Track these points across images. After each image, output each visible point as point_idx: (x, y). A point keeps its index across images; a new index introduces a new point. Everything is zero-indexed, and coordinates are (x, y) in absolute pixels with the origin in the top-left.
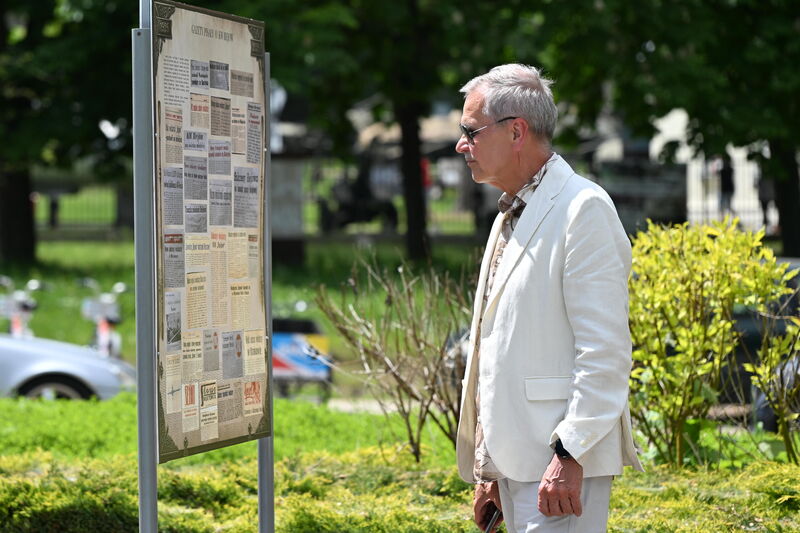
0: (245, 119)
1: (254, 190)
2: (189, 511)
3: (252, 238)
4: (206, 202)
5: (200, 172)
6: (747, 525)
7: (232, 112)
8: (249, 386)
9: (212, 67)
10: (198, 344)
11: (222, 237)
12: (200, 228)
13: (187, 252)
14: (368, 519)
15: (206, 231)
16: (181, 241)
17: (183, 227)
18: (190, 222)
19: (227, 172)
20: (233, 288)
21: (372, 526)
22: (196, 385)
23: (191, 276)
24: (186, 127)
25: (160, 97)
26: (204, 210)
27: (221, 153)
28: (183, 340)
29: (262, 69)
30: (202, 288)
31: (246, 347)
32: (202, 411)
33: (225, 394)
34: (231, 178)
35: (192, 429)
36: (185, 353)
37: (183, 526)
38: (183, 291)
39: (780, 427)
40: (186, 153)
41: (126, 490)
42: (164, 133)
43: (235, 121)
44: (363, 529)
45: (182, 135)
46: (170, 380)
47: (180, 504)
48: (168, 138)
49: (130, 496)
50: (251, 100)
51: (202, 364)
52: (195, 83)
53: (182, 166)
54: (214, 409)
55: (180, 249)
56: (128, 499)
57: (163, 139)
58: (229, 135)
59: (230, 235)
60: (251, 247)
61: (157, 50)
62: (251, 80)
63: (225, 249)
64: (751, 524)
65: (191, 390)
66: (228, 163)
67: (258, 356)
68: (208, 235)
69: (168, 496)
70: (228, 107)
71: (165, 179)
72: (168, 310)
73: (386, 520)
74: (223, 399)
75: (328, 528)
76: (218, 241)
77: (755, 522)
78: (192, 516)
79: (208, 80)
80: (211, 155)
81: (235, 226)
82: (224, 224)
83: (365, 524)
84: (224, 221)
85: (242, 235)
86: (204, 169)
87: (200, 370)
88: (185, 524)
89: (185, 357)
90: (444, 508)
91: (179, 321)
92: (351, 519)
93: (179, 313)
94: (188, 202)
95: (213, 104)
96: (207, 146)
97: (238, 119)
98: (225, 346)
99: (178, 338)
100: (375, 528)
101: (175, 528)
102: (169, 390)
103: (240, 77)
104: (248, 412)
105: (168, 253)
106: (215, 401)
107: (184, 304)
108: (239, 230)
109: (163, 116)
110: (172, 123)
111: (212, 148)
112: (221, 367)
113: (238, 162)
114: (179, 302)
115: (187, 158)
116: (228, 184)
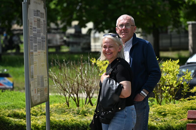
0: (43, 24)
1: (45, 41)
2: (19, 120)
3: (45, 53)
4: (37, 44)
5: (36, 37)
6: (156, 120)
7: (41, 22)
8: (45, 89)
9: (37, 11)
10: (36, 79)
11: (40, 52)
12: (36, 51)
13: (34, 56)
14: (65, 121)
15: (37, 51)
16: (33, 54)
17: (33, 50)
18: (34, 49)
19: (40, 37)
20: (42, 65)
21: (66, 122)
22: (36, 89)
23: (35, 62)
24: (33, 26)
25: (29, 19)
26: (36, 46)
27: (39, 32)
28: (34, 78)
29: (46, 12)
30: (36, 65)
31: (44, 79)
32: (37, 95)
33: (41, 91)
34: (41, 38)
35: (36, 99)
36: (34, 81)
37: (18, 124)
38: (33, 66)
39: (156, 97)
40: (33, 32)
41: (4, 115)
42: (29, 28)
43: (41, 24)
44: (63, 123)
45: (33, 28)
46: (32, 88)
47: (16, 118)
48: (30, 29)
49: (5, 117)
50: (44, 19)
51: (37, 84)
52: (34, 15)
53: (33, 35)
54: (39, 95)
55: (33, 56)
56: (4, 117)
57: (29, 29)
58: (40, 28)
59: (41, 52)
60: (45, 55)
61: (28, 7)
62: (44, 14)
63: (40, 56)
64: (157, 120)
65: (35, 90)
66: (40, 34)
67: (46, 82)
68: (37, 52)
69: (13, 116)
70: (40, 21)
71: (30, 39)
72: (31, 71)
73: (69, 121)
74: (41, 92)
75: (55, 123)
76: (39, 54)
77: (158, 119)
78: (20, 121)
79: (36, 14)
80: (37, 33)
81: (42, 50)
82: (40, 50)
83: (64, 122)
84: (40, 49)
85: (43, 52)
86: (36, 36)
87: (37, 85)
88: (19, 123)
89: (34, 82)
90: (82, 118)
91: (33, 73)
92: (60, 121)
93: (33, 71)
94: (34, 44)
95: (38, 20)
96: (37, 30)
97: (42, 24)
98: (41, 79)
99: (33, 77)
100: (66, 123)
101: (17, 124)
102: (32, 90)
103: (42, 14)
104: (45, 95)
105: (31, 57)
106: (39, 93)
107: (34, 69)
108: (42, 51)
109: (29, 23)
110: (31, 25)
111: (37, 31)
112: (40, 84)
113: (42, 34)
114: (33, 69)
115: (33, 33)
116: (40, 40)
